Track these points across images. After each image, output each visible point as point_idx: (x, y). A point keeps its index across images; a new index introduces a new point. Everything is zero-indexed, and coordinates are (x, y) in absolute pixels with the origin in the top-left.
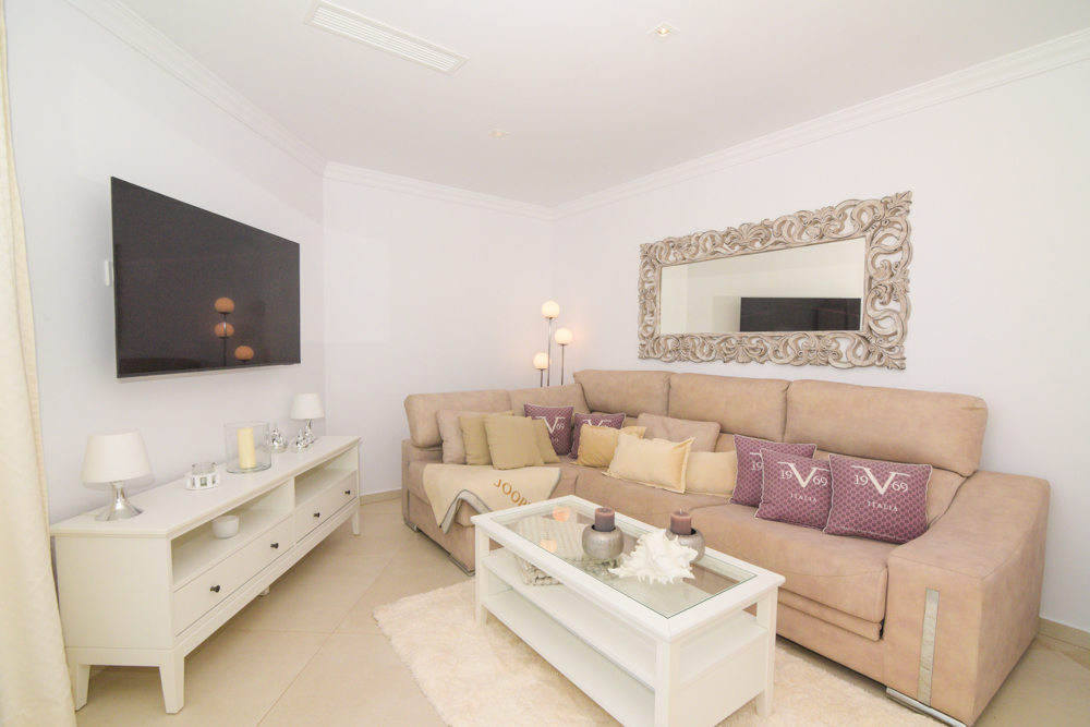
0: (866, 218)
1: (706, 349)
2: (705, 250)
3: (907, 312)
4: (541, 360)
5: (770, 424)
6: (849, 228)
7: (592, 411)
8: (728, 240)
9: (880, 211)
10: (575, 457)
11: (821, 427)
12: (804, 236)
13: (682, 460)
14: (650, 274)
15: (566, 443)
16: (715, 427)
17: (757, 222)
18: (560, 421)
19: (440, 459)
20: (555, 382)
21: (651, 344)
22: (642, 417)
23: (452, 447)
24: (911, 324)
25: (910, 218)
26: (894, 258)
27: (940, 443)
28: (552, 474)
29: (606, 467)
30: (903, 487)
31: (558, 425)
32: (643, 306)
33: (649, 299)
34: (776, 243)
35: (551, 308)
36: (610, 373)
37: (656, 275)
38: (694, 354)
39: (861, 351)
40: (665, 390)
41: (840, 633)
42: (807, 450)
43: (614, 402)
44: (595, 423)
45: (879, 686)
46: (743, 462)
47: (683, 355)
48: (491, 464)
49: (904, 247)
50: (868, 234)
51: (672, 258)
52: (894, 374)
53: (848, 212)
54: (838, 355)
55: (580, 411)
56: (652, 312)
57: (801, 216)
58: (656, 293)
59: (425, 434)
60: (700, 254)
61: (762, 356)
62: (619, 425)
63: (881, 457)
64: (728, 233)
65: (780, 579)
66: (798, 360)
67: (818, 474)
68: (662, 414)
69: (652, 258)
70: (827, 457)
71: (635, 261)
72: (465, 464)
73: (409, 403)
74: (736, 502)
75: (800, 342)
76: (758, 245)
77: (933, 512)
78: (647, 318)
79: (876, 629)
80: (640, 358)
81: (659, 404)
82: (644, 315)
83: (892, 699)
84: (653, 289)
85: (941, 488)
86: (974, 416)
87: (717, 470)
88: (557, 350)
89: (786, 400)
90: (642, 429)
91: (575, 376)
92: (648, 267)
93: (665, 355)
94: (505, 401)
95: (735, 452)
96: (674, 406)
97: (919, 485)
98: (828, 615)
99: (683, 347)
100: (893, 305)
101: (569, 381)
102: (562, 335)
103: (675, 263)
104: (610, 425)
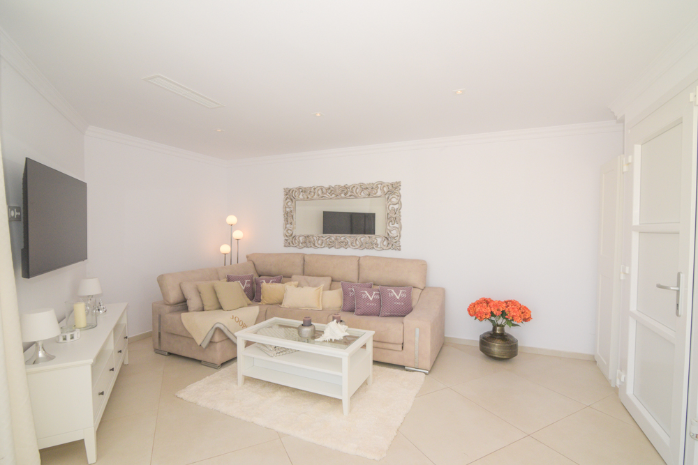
0: (386, 189)
1: (320, 242)
2: (319, 195)
3: (401, 228)
4: (225, 249)
5: (352, 275)
6: (379, 193)
7: (260, 276)
8: (329, 191)
9: (391, 188)
10: (259, 301)
11: (373, 275)
12: (362, 194)
13: (319, 296)
14: (289, 204)
15: (254, 295)
16: (330, 279)
17: (342, 185)
18: (248, 283)
19: (186, 309)
20: (234, 261)
21: (291, 240)
22: (294, 277)
23: (193, 302)
24: (402, 232)
25: (400, 191)
26: (396, 207)
27: (414, 279)
28: (255, 310)
29: (281, 303)
30: (405, 295)
31: (247, 285)
32: (286, 220)
33: (289, 216)
34: (351, 196)
35: (232, 219)
36: (270, 255)
37: (293, 204)
38: (314, 244)
39: (385, 243)
40: (302, 262)
41: (390, 352)
42: (370, 285)
43: (274, 270)
44: (268, 282)
45: (402, 367)
46: (345, 293)
47: (309, 245)
48: (221, 308)
49: (399, 203)
50: (387, 196)
51: (301, 197)
52: (397, 252)
53: (379, 186)
54: (377, 244)
55: (256, 277)
56: (291, 223)
57: (361, 185)
58: (293, 214)
59: (174, 296)
60: (316, 196)
61: (346, 245)
62: (279, 281)
63: (398, 286)
64: (329, 188)
66: (361, 247)
67: (376, 294)
68: (300, 275)
69: (290, 195)
70: (378, 287)
71: (281, 196)
72: (203, 310)
73: (161, 280)
74: (344, 311)
75: (362, 239)
76: (343, 195)
77: (414, 303)
78: (288, 226)
79: (401, 346)
80: (285, 246)
81: (299, 270)
82: (286, 224)
83: (407, 370)
84: (291, 211)
85: (416, 294)
86: (423, 266)
87: (334, 298)
88: (235, 243)
89: (359, 265)
90: (297, 283)
91: (247, 257)
92: (288, 200)
93: (298, 245)
94: (215, 274)
95: (341, 289)
96: (307, 270)
97: (409, 293)
98: (385, 346)
99: (308, 241)
100: (396, 225)
101: (243, 260)
102: (238, 234)
103: (303, 199)
104: (276, 282)
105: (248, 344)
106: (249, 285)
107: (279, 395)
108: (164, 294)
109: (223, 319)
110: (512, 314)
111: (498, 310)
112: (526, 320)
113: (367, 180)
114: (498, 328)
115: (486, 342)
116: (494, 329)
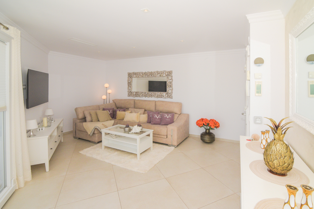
0: (167, 74)
1: (141, 95)
2: (141, 75)
3: (172, 89)
4: (104, 97)
5: (153, 108)
6: (164, 75)
7: (118, 108)
8: (145, 74)
9: (168, 73)
10: (116, 118)
11: (160, 108)
12: (158, 75)
13: (138, 117)
14: (130, 79)
15: (113, 116)
16: (144, 110)
17: (150, 72)
18: (111, 111)
19: (85, 121)
20: (108, 102)
21: (130, 93)
22: (130, 109)
23: (88, 118)
24: (173, 91)
25: (172, 75)
26: (171, 81)
27: (176, 110)
28: (113, 122)
29: (123, 119)
30: (171, 117)
31: (111, 112)
32: (129, 85)
33: (130, 84)
34: (153, 76)
35: (107, 85)
36: (121, 100)
37: (131, 79)
38: (139, 96)
39: (167, 95)
40: (134, 103)
41: (162, 138)
42: (158, 112)
43: (123, 106)
44: (119, 111)
45: (167, 145)
46: (149, 116)
47: (137, 96)
48: (99, 121)
49: (172, 79)
50: (167, 77)
51: (134, 76)
52: (171, 99)
53: (164, 72)
54: (163, 96)
55: (115, 109)
56: (130, 87)
57: (157, 72)
58: (131, 83)
59: (81, 116)
60: (140, 76)
61: (151, 96)
62: (124, 111)
63: (168, 113)
64: (145, 73)
65: (153, 130)
66: (157, 97)
67: (160, 116)
68: (133, 108)
69: (130, 75)
70: (161, 113)
71: (126, 76)
72: (92, 121)
73: (76, 110)
74: (147, 122)
75: (158, 94)
76: (150, 76)
77: (175, 120)
78: (129, 88)
79: (166, 136)
80: (128, 96)
81: (133, 106)
82: (129, 87)
83: (169, 146)
84: (131, 82)
85: (176, 116)
86: (180, 105)
87: (144, 118)
88: (108, 95)
89: (155, 104)
90: (130, 111)
91: (113, 101)
92: (129, 77)
93: (133, 96)
94: (98, 108)
95: (147, 114)
96: (136, 106)
97: (173, 116)
98: (160, 136)
99: (137, 94)
100: (171, 88)
101: (111, 102)
102: (109, 91)
103: (135, 77)
104: (123, 111)
105: (106, 134)
106: (112, 112)
107: (117, 153)
108: (77, 115)
109: (98, 125)
110: (210, 124)
111: (206, 123)
112: (217, 127)
113: (160, 70)
114: (207, 130)
115: (203, 136)
116: (206, 131)
